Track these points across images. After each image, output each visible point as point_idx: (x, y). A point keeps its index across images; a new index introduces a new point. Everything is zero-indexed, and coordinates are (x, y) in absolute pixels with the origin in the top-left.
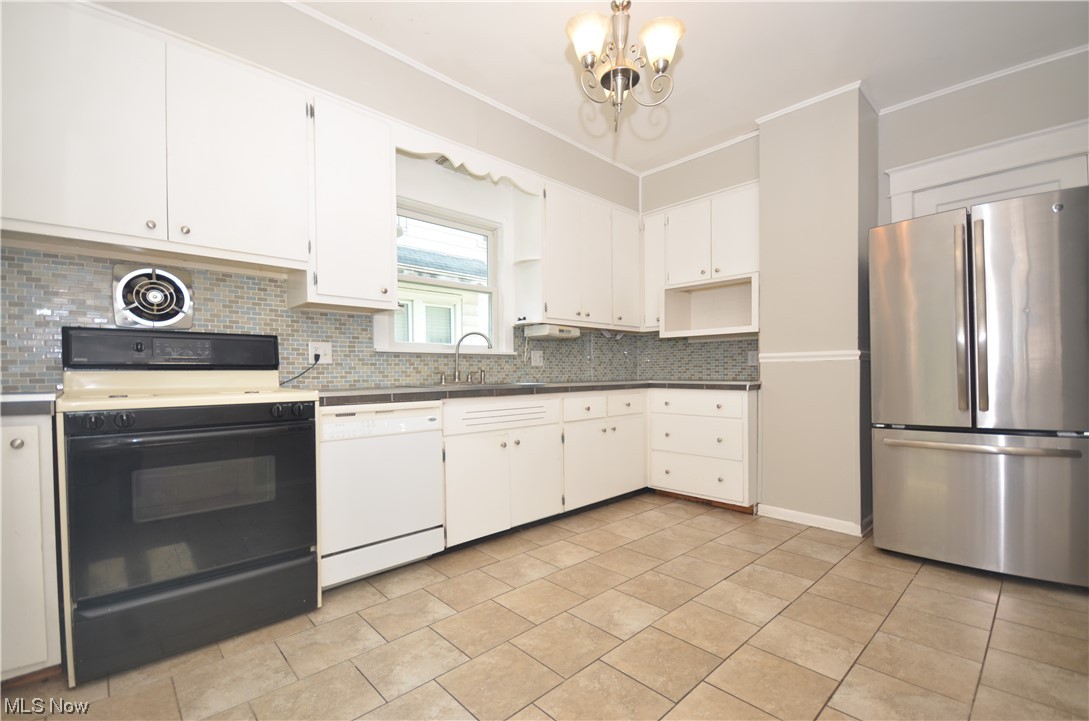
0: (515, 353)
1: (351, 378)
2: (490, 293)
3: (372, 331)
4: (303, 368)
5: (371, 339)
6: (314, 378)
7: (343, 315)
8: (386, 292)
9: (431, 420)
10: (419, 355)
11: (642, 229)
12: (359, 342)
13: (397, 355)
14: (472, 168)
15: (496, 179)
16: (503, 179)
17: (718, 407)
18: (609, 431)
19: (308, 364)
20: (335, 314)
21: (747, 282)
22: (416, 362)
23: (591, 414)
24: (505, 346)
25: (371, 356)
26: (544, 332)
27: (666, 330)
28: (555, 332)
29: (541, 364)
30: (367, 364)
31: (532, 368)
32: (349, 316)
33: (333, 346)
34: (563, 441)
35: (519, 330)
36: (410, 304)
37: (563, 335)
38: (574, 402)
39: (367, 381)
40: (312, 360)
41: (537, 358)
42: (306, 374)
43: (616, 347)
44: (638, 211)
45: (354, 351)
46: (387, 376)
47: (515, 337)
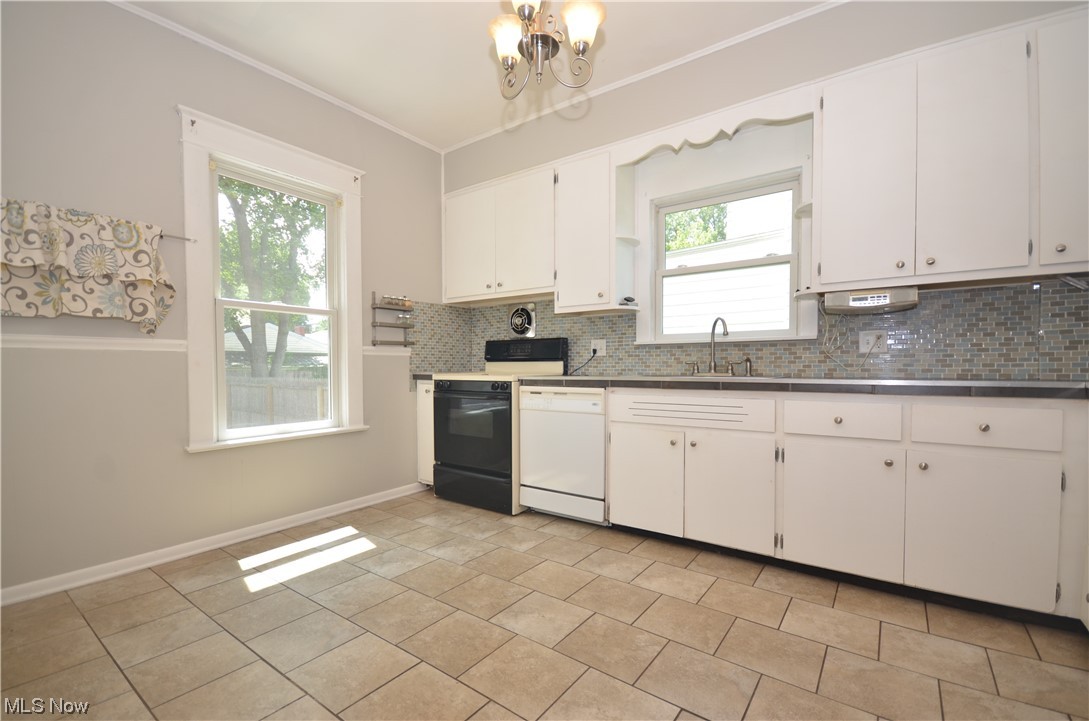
7: (613, 317)
13: (658, 347)
20: (608, 317)
32: (619, 317)
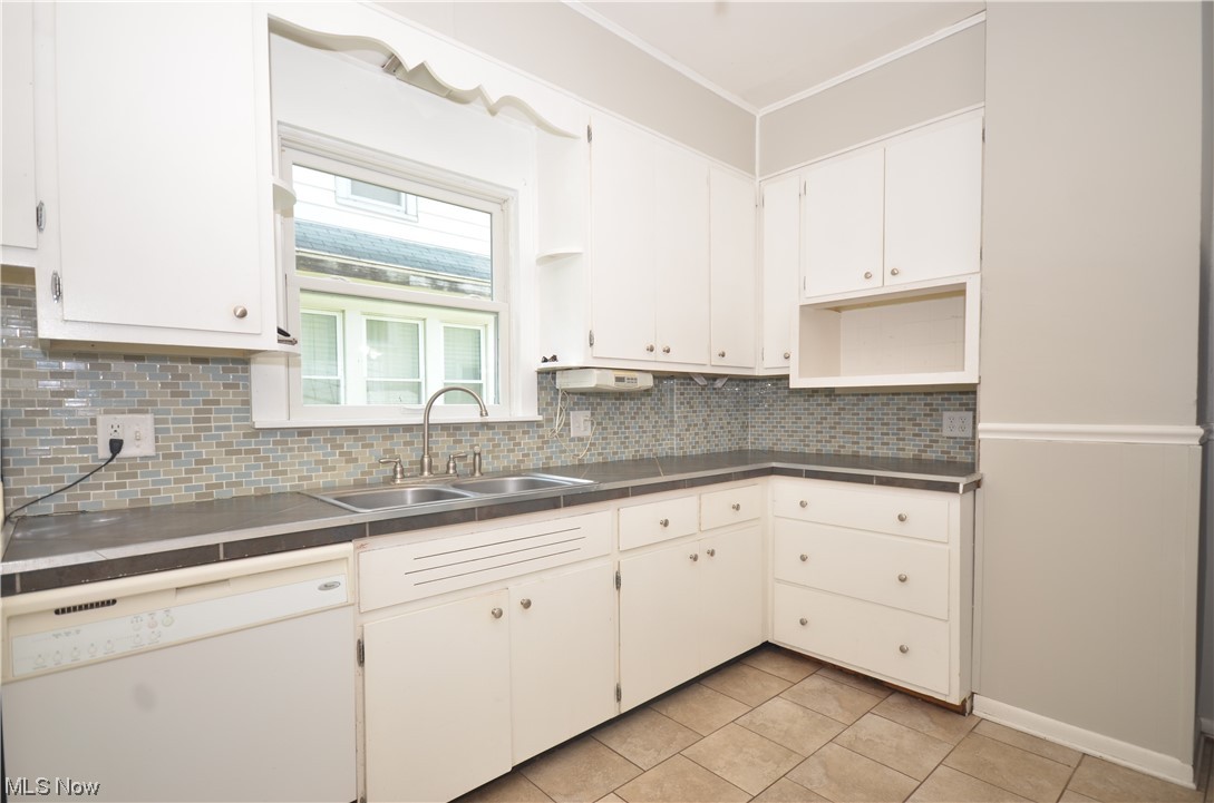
0: (540, 418)
1: (199, 481)
2: (497, 313)
3: (247, 387)
4: (82, 469)
5: (247, 403)
6: (109, 487)
8: (244, 314)
9: (327, 587)
10: (352, 430)
11: (760, 204)
12: (218, 411)
14: (443, 73)
15: (494, 98)
16: (508, 101)
17: (901, 519)
18: (703, 557)
19: (95, 458)
21: (959, 291)
22: (347, 443)
23: (672, 531)
24: (522, 406)
25: (245, 436)
26: (590, 381)
27: (801, 374)
28: (609, 382)
29: (588, 433)
30: (238, 452)
31: (572, 440)
33: (156, 421)
34: (618, 587)
35: (547, 376)
36: (421, 324)
37: (623, 386)
38: (639, 515)
39: (239, 484)
40: (105, 452)
41: (581, 423)
42: (91, 480)
43: (714, 399)
44: (754, 174)
45: (209, 429)
46: (284, 473)
47: (541, 388)
